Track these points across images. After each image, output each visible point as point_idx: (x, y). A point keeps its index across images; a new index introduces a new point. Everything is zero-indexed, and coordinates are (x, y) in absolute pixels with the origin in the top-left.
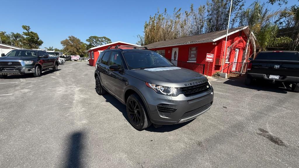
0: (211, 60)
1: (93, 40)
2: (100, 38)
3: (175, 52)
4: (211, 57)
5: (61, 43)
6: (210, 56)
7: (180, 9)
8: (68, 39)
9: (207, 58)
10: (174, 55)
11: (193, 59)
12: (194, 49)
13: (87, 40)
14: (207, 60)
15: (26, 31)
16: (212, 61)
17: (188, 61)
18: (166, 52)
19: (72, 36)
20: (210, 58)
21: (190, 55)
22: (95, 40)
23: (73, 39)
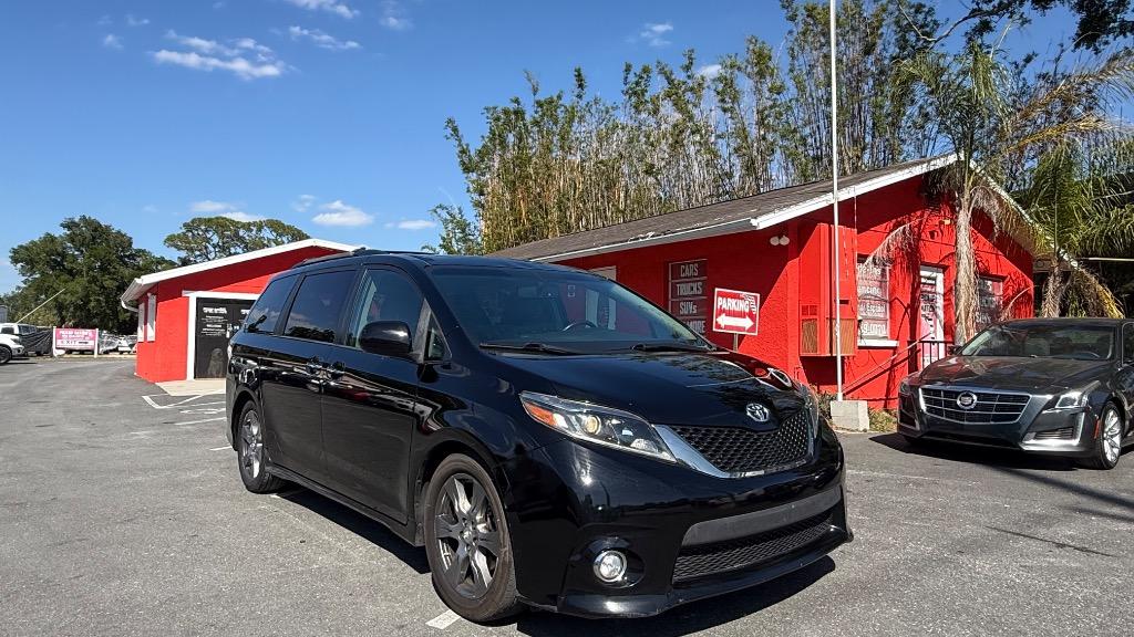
0: (747, 323)
1: (208, 240)
2: (247, 227)
4: (742, 306)
5: (15, 260)
6: (734, 301)
7: (579, 76)
8: (60, 232)
9: (721, 311)
12: (692, 270)
13: (171, 241)
14: (718, 326)
16: (752, 329)
19: (83, 218)
20: (741, 315)
21: (677, 305)
22: (216, 239)
23: (91, 235)
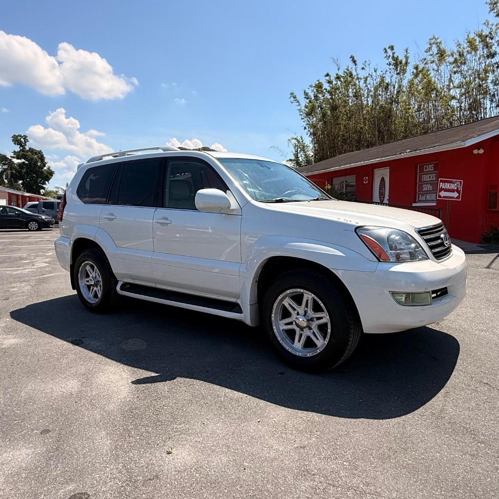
0: (455, 195)
3: (383, 180)
4: (453, 186)
6: (449, 184)
9: (442, 189)
10: (380, 188)
11: (428, 197)
12: (430, 168)
14: (440, 197)
15: (17, 148)
16: (458, 198)
17: (415, 202)
18: (359, 179)
20: (452, 191)
21: (421, 186)
